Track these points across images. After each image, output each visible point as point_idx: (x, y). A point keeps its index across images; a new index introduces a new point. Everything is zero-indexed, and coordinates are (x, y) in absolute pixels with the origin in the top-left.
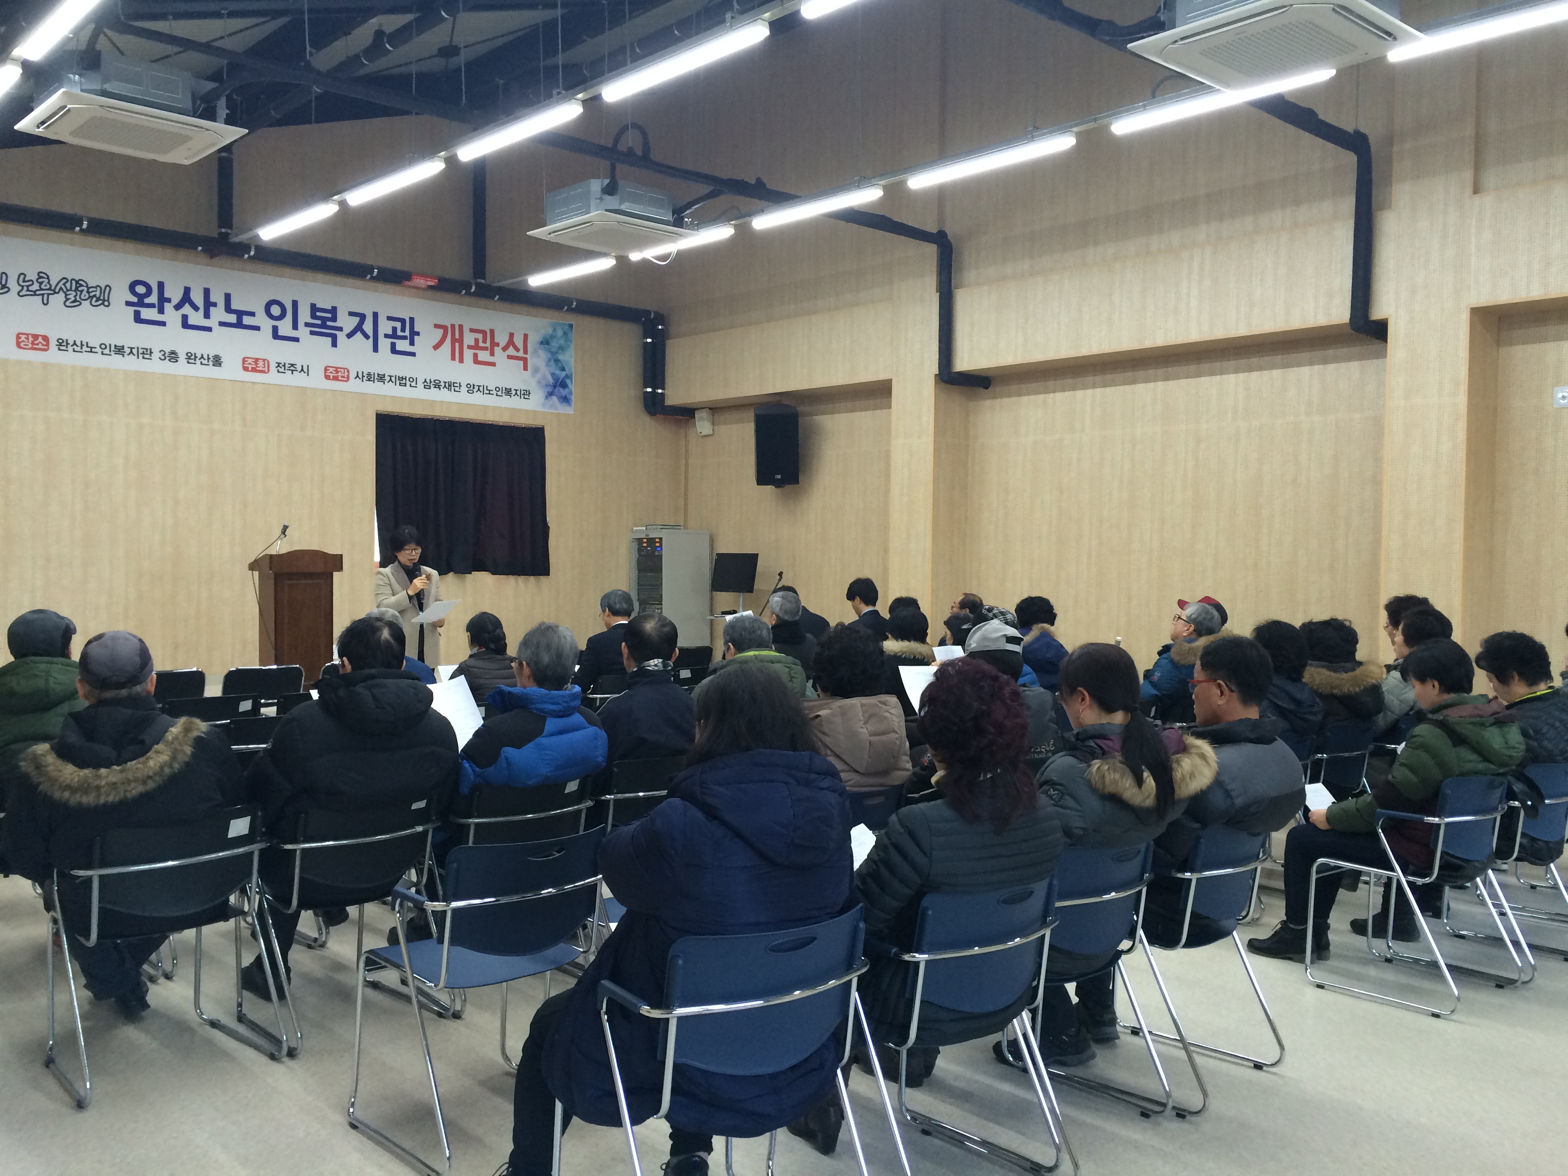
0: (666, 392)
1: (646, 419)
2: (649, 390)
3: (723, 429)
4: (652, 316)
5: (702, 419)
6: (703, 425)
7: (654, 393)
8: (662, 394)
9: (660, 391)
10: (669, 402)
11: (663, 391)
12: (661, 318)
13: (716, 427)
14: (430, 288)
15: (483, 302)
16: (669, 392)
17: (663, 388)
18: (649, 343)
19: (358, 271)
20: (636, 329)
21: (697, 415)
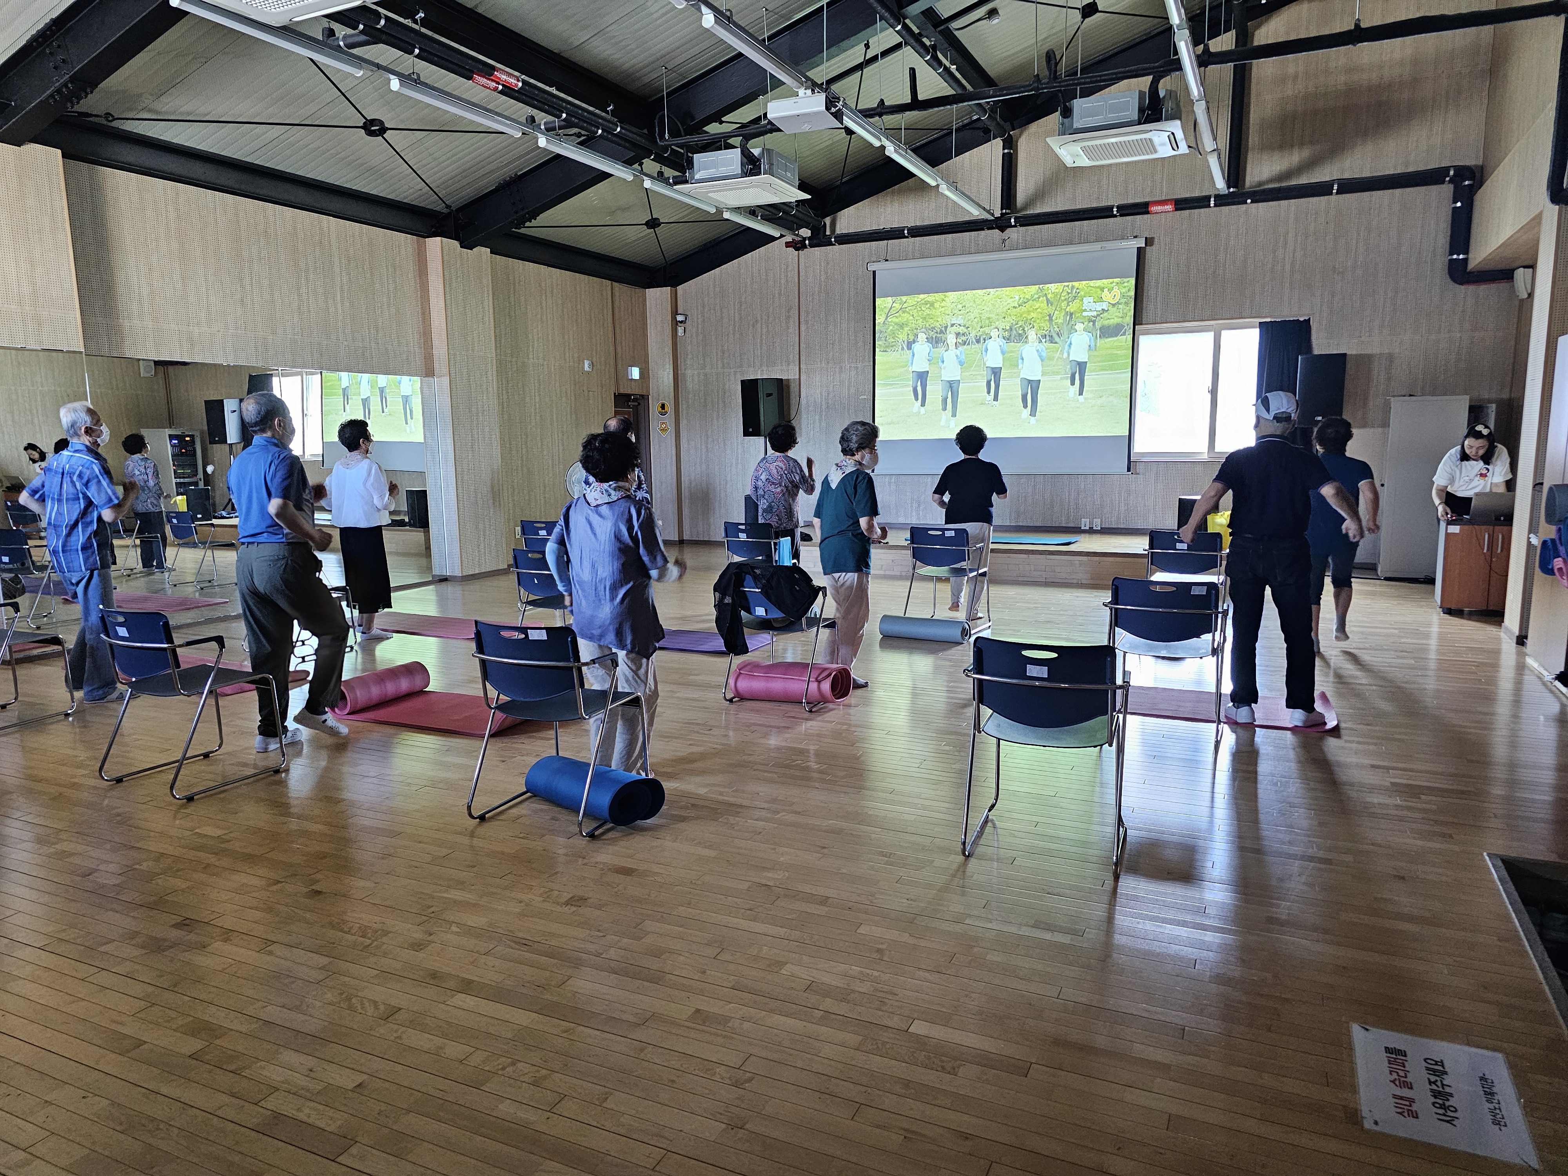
2: (1455, 257)
5: (1518, 280)
6: (1519, 287)
7: (1458, 259)
8: (1466, 260)
9: (1461, 257)
10: (1471, 266)
11: (1467, 256)
12: (1467, 172)
14: (1174, 209)
15: (1240, 207)
16: (1471, 255)
17: (1466, 252)
18: (1459, 204)
19: (1103, 213)
20: (1445, 192)
21: (1516, 277)
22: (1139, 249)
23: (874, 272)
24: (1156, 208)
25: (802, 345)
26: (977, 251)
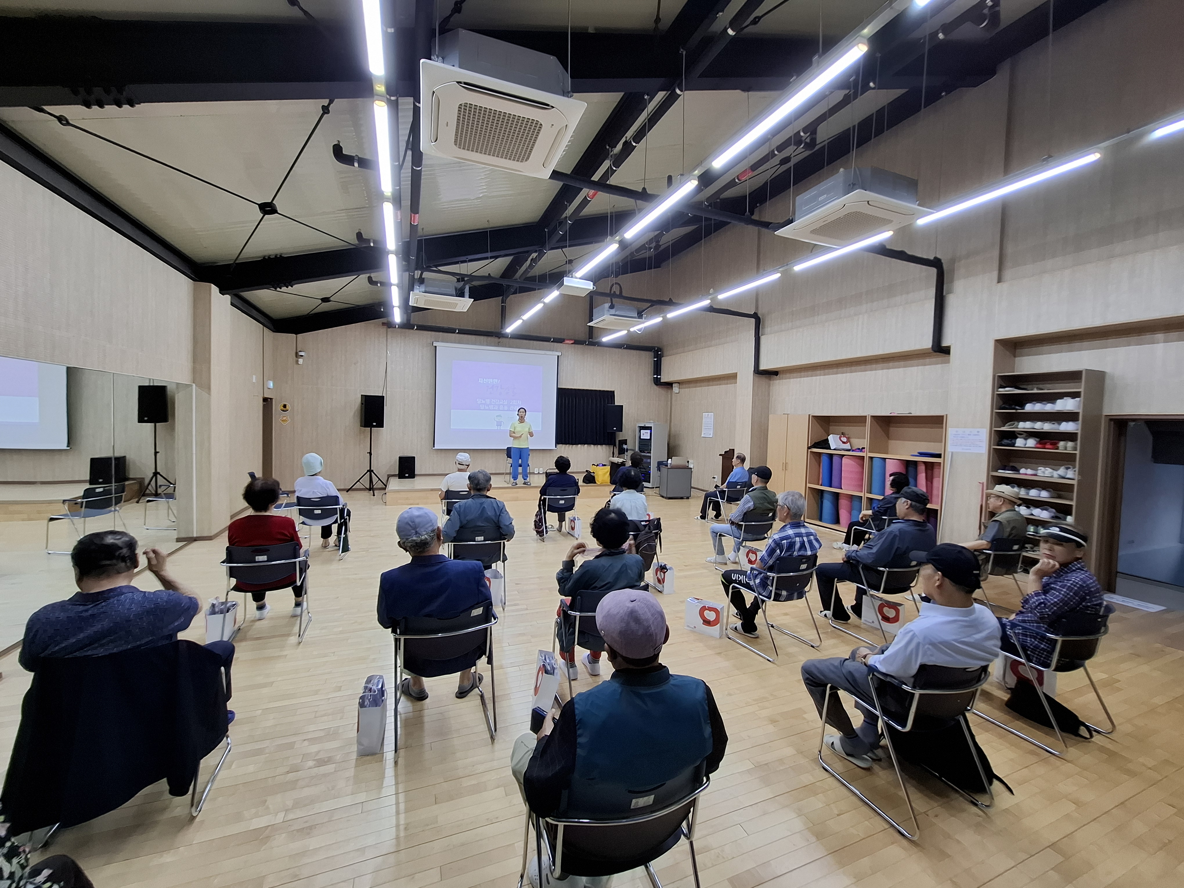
1: (655, 387)
2: (655, 376)
3: (682, 390)
4: (656, 349)
5: (675, 387)
6: (676, 389)
7: (657, 377)
8: (660, 378)
9: (659, 377)
10: (662, 381)
12: (660, 349)
13: (680, 390)
14: (572, 343)
15: (593, 347)
16: (662, 377)
17: (660, 375)
18: (656, 359)
19: (547, 340)
20: (651, 354)
21: (673, 385)
22: (558, 356)
23: (436, 347)
24: (567, 342)
25: (388, 378)
26: (487, 345)
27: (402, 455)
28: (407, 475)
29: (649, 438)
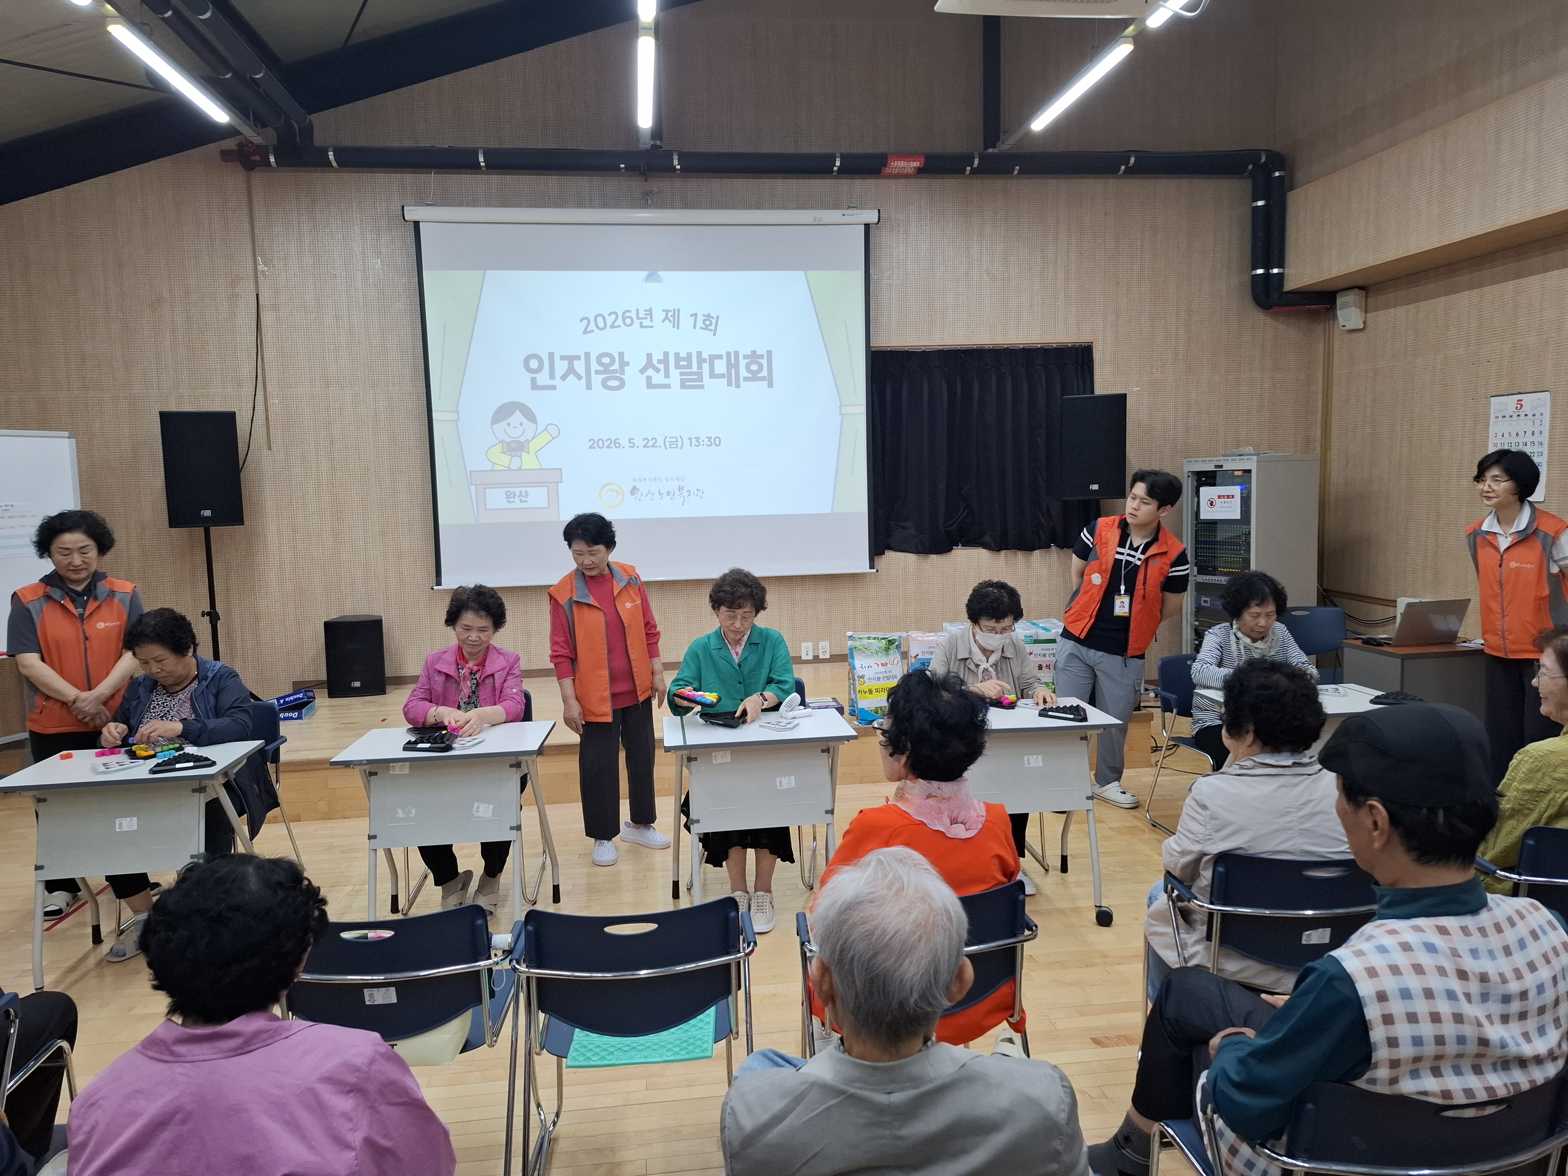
0: (1286, 272)
1: (1258, 316)
2: (1260, 271)
3: (1382, 318)
4: (1263, 159)
5: (1346, 306)
6: (1349, 314)
7: (1267, 275)
8: (1281, 276)
9: (1275, 271)
10: (1290, 285)
11: (1281, 270)
12: (1278, 160)
13: (1369, 315)
14: (919, 172)
15: (999, 183)
16: (1289, 271)
17: (1281, 265)
18: (1260, 203)
19: (820, 165)
20: (1240, 187)
21: (1339, 301)
22: (867, 226)
23: (417, 224)
24: (898, 165)
25: (269, 351)
26: (605, 205)
27: (333, 616)
28: (357, 684)
29: (1237, 515)
